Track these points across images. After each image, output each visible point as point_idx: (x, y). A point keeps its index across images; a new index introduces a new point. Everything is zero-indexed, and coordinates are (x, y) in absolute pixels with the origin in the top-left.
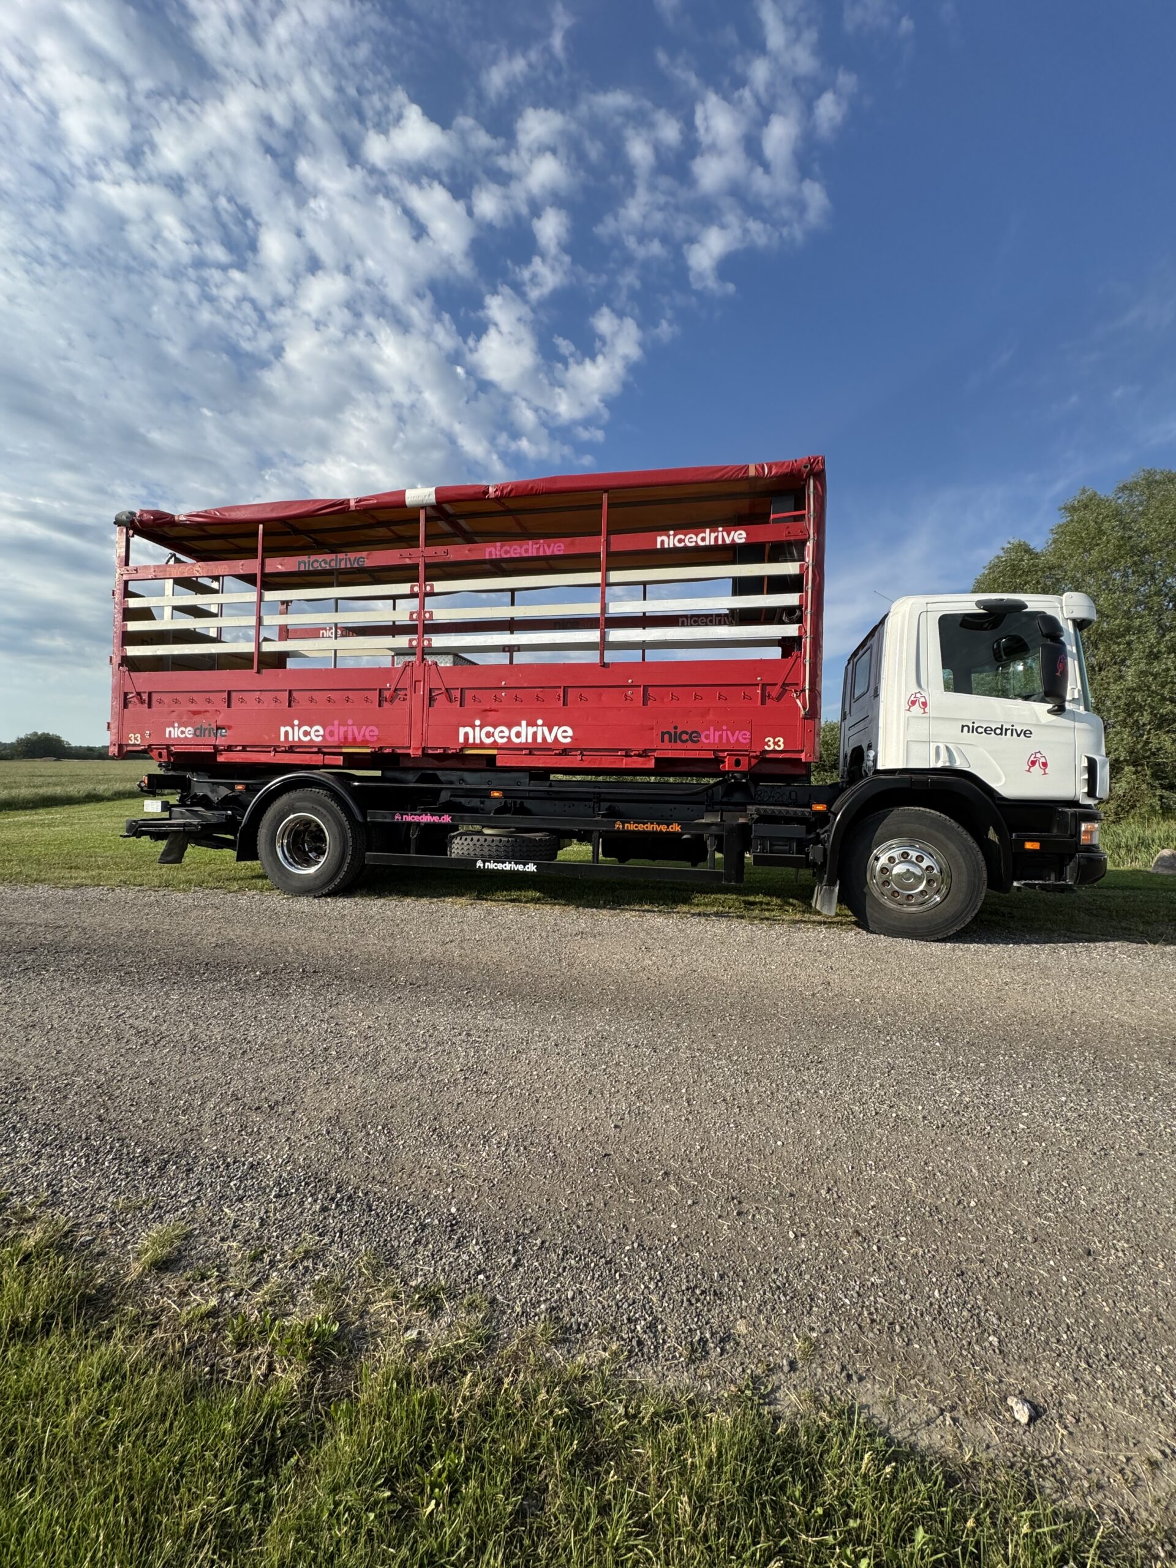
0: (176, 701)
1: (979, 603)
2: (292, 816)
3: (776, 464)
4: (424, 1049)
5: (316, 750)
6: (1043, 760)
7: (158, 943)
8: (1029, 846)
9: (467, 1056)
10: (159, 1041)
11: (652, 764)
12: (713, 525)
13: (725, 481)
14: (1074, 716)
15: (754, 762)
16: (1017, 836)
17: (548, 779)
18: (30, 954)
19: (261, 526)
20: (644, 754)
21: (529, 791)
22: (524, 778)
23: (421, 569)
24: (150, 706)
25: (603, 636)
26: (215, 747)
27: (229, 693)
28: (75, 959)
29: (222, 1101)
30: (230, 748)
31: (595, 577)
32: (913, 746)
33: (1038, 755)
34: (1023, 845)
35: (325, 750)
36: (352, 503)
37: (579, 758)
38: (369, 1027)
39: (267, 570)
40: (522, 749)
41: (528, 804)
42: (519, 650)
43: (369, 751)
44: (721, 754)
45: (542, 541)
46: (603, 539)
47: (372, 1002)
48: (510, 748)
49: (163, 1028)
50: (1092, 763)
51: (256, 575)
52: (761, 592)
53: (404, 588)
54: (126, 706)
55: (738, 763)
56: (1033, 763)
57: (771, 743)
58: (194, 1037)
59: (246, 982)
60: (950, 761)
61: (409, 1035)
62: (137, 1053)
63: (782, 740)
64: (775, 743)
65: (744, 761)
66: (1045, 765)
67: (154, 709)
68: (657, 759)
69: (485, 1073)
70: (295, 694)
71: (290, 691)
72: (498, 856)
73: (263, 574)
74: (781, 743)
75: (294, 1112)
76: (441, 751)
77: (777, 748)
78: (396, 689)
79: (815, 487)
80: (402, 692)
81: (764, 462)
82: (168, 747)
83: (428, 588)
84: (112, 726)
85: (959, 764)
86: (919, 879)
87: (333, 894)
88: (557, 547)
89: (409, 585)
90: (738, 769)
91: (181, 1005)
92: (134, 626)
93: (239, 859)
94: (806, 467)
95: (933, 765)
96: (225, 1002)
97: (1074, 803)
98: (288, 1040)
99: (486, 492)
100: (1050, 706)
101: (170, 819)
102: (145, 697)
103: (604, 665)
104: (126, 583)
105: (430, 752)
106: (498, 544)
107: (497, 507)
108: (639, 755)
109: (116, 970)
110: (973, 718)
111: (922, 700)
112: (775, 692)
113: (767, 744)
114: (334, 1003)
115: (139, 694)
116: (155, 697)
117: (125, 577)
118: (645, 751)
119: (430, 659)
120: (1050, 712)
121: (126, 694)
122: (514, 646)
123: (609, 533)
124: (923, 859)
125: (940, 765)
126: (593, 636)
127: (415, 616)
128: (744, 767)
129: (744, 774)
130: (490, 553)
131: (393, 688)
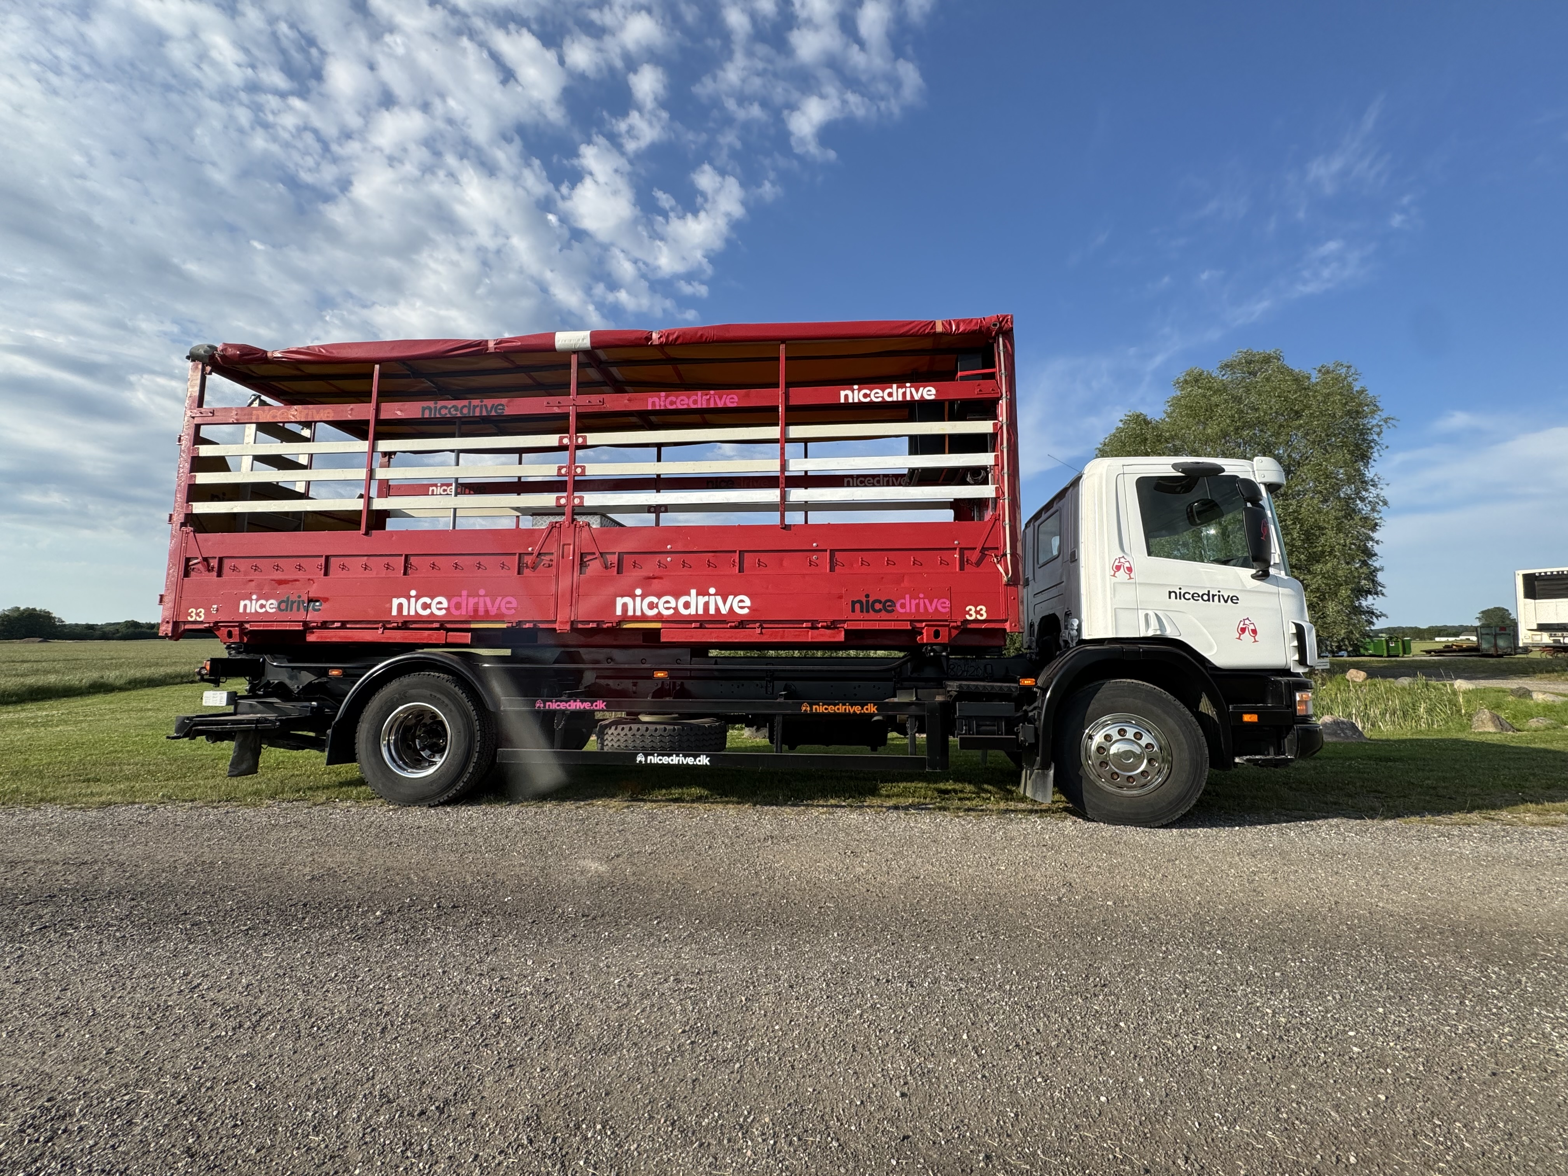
0: (256, 568)
1: (1175, 466)
2: (401, 708)
3: (964, 321)
4: (626, 1005)
5: (437, 625)
6: (1252, 627)
7: (229, 879)
8: (1247, 718)
9: (684, 1010)
10: (258, 1021)
11: (841, 637)
12: (900, 379)
13: (911, 335)
14: (1277, 581)
15: (954, 633)
16: (1234, 708)
17: (706, 655)
18: (46, 906)
19: (377, 367)
20: (833, 625)
21: (691, 670)
22: (685, 654)
23: (572, 420)
24: (219, 574)
25: (783, 496)
26: (305, 623)
27: (327, 558)
28: (115, 909)
29: (368, 1107)
30: (324, 625)
31: (774, 432)
32: (1122, 615)
33: (1247, 622)
34: (1242, 718)
35: (448, 626)
36: (491, 345)
37: (758, 631)
38: (547, 980)
39: (383, 416)
40: (691, 622)
41: (690, 685)
42: (666, 511)
43: (504, 626)
44: (918, 625)
45: (712, 392)
46: (781, 391)
47: (540, 944)
48: (677, 620)
49: (261, 1002)
50: (1300, 629)
51: (367, 422)
52: (943, 452)
53: (552, 440)
54: (187, 574)
55: (937, 634)
56: (1243, 630)
57: (972, 612)
58: (308, 1013)
59: (364, 926)
60: (1160, 630)
61: (601, 987)
62: (231, 1042)
63: (984, 608)
64: (977, 612)
65: (944, 632)
66: (1254, 632)
67: (224, 578)
68: (847, 632)
69: (715, 1032)
70: (412, 560)
71: (406, 556)
72: (663, 749)
73: (379, 422)
74: (983, 612)
75: (474, 1114)
76: (595, 625)
77: (979, 617)
78: (539, 554)
79: (1005, 346)
80: (548, 558)
81: (951, 318)
82: (241, 624)
83: (580, 440)
84: (165, 599)
85: (1170, 633)
86: (1139, 758)
87: (453, 801)
88: (730, 399)
89: (558, 436)
90: (939, 640)
91: (280, 967)
92: (204, 478)
93: (330, 762)
94: (995, 325)
95: (1143, 634)
96: (342, 959)
97: (1285, 672)
98: (441, 1007)
99: (649, 338)
100: (1253, 571)
101: (235, 714)
102: (214, 563)
103: (786, 527)
104: (198, 427)
105: (580, 626)
106: (663, 394)
107: (659, 355)
108: (827, 628)
109: (177, 921)
110: (1180, 584)
111: (1127, 565)
112: (974, 556)
113: (968, 613)
114: (491, 948)
115: (206, 560)
116: (227, 563)
117: (197, 421)
118: (833, 622)
119: (581, 519)
120: (1254, 577)
121: (188, 560)
122: (660, 506)
123: (789, 385)
124: (1142, 736)
125: (1150, 633)
126: (772, 495)
127: (563, 471)
128: (944, 638)
129: (944, 647)
130: (654, 403)
131: (536, 553)
